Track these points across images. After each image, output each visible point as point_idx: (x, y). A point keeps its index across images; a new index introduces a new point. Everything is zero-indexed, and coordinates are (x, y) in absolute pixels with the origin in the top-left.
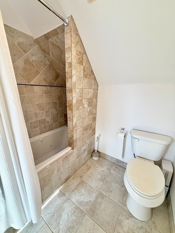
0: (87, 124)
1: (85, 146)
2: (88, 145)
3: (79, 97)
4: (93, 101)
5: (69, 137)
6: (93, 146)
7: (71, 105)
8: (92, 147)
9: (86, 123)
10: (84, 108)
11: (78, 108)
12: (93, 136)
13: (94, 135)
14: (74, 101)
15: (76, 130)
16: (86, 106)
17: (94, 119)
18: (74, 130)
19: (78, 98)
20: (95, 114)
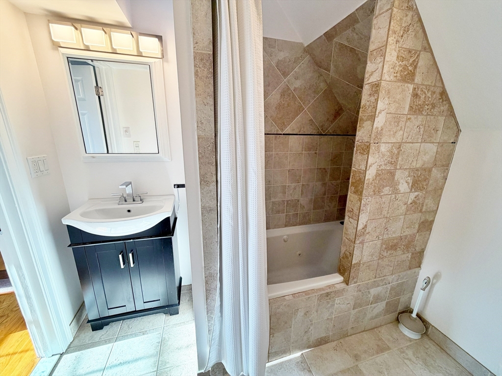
0: (398, 234)
1: (379, 289)
2: (392, 289)
3: (385, 165)
4: (430, 175)
5: (343, 252)
6: (408, 296)
7: (361, 182)
8: (403, 299)
9: (394, 232)
10: (396, 191)
11: (377, 192)
12: (413, 271)
13: (417, 270)
14: (370, 174)
15: (362, 243)
16: (403, 187)
17: (427, 226)
18: (357, 242)
19: (383, 167)
20: (429, 212)
